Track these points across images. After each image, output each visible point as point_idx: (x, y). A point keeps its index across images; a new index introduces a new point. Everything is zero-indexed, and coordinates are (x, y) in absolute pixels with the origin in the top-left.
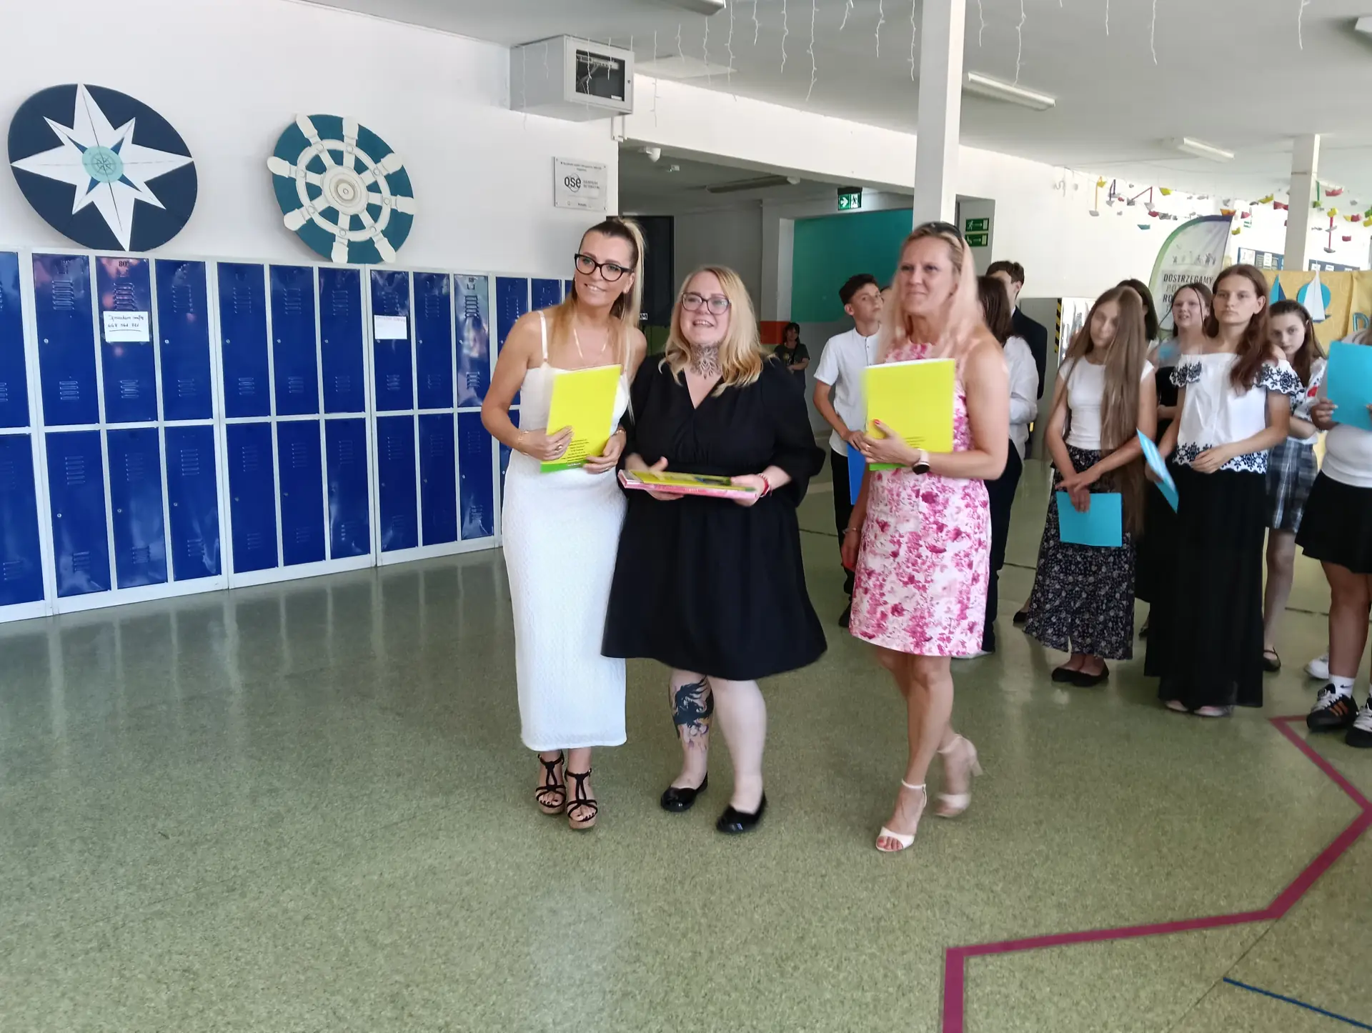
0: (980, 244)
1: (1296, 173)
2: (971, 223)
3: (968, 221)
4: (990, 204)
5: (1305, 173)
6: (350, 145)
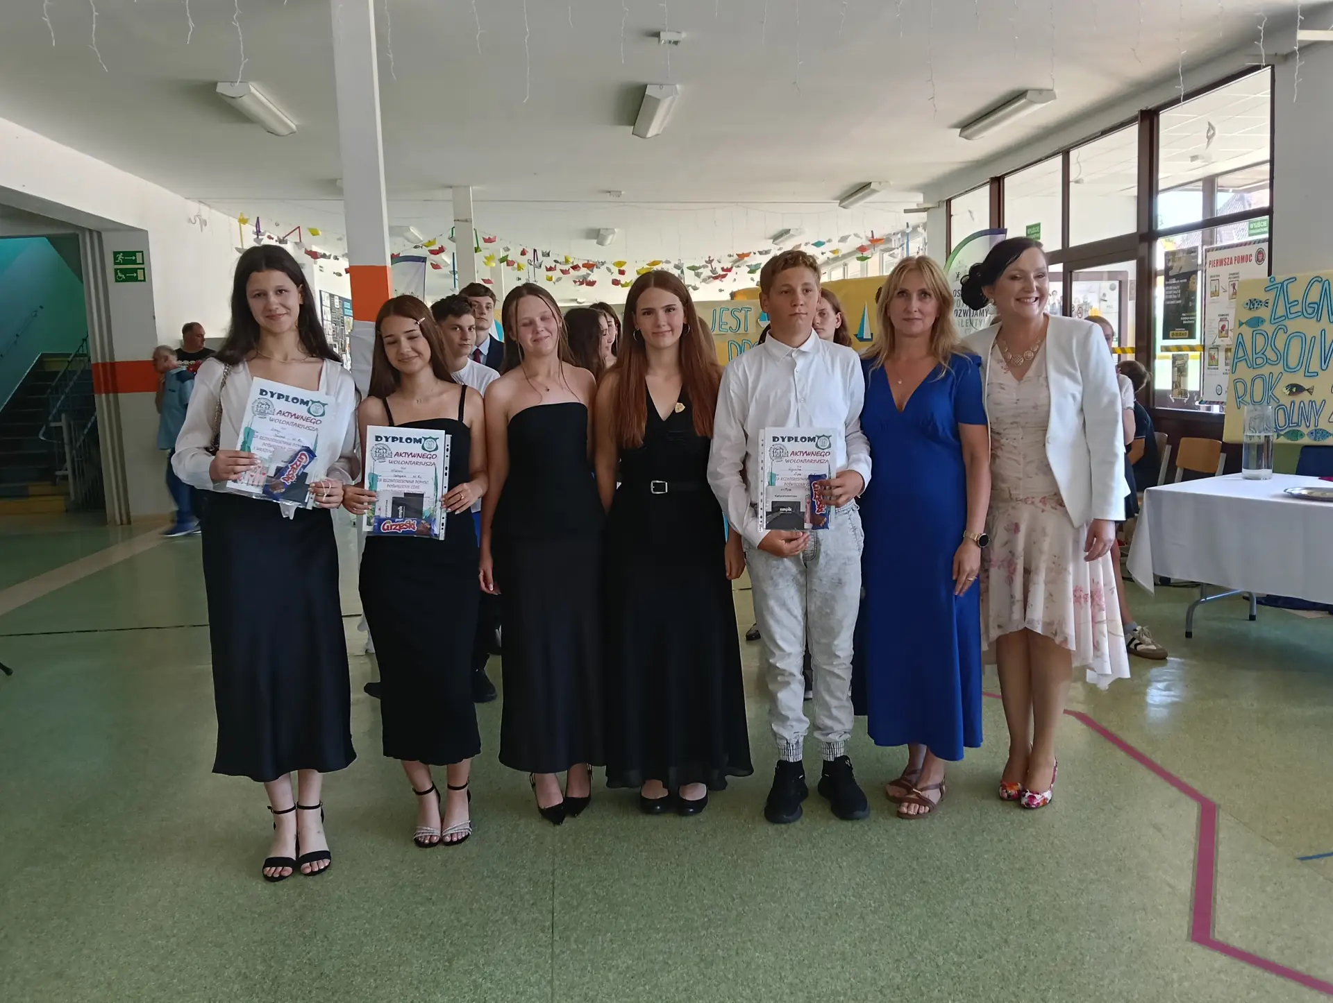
0: (136, 279)
1: (458, 220)
2: (120, 257)
3: (116, 254)
4: (143, 234)
5: (466, 221)
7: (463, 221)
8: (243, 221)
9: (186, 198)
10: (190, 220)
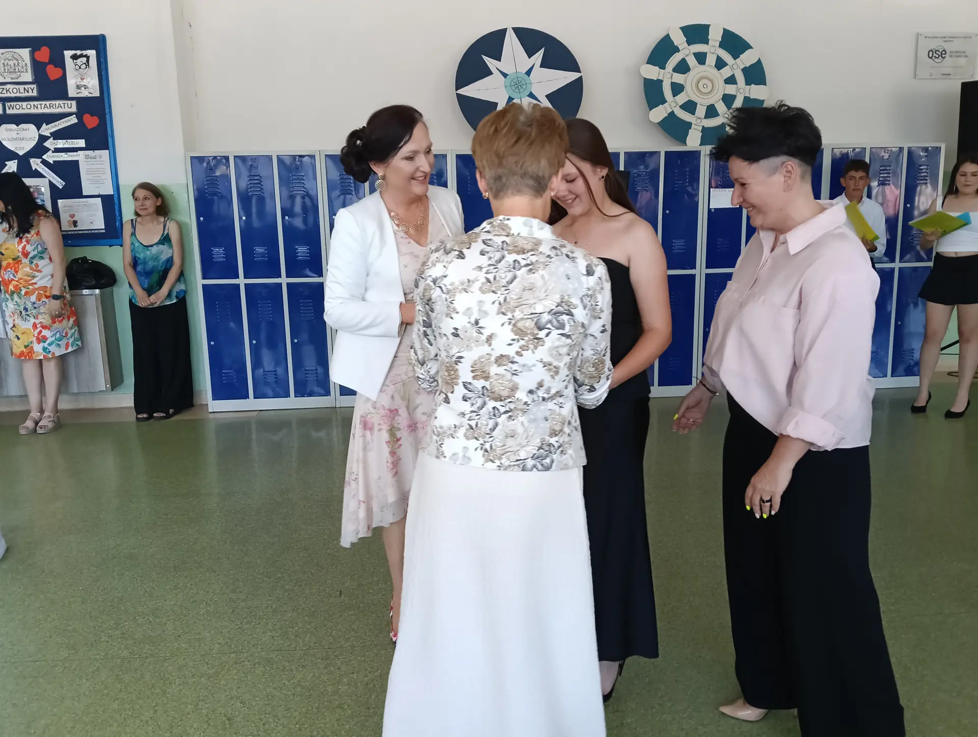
6: (714, 46)
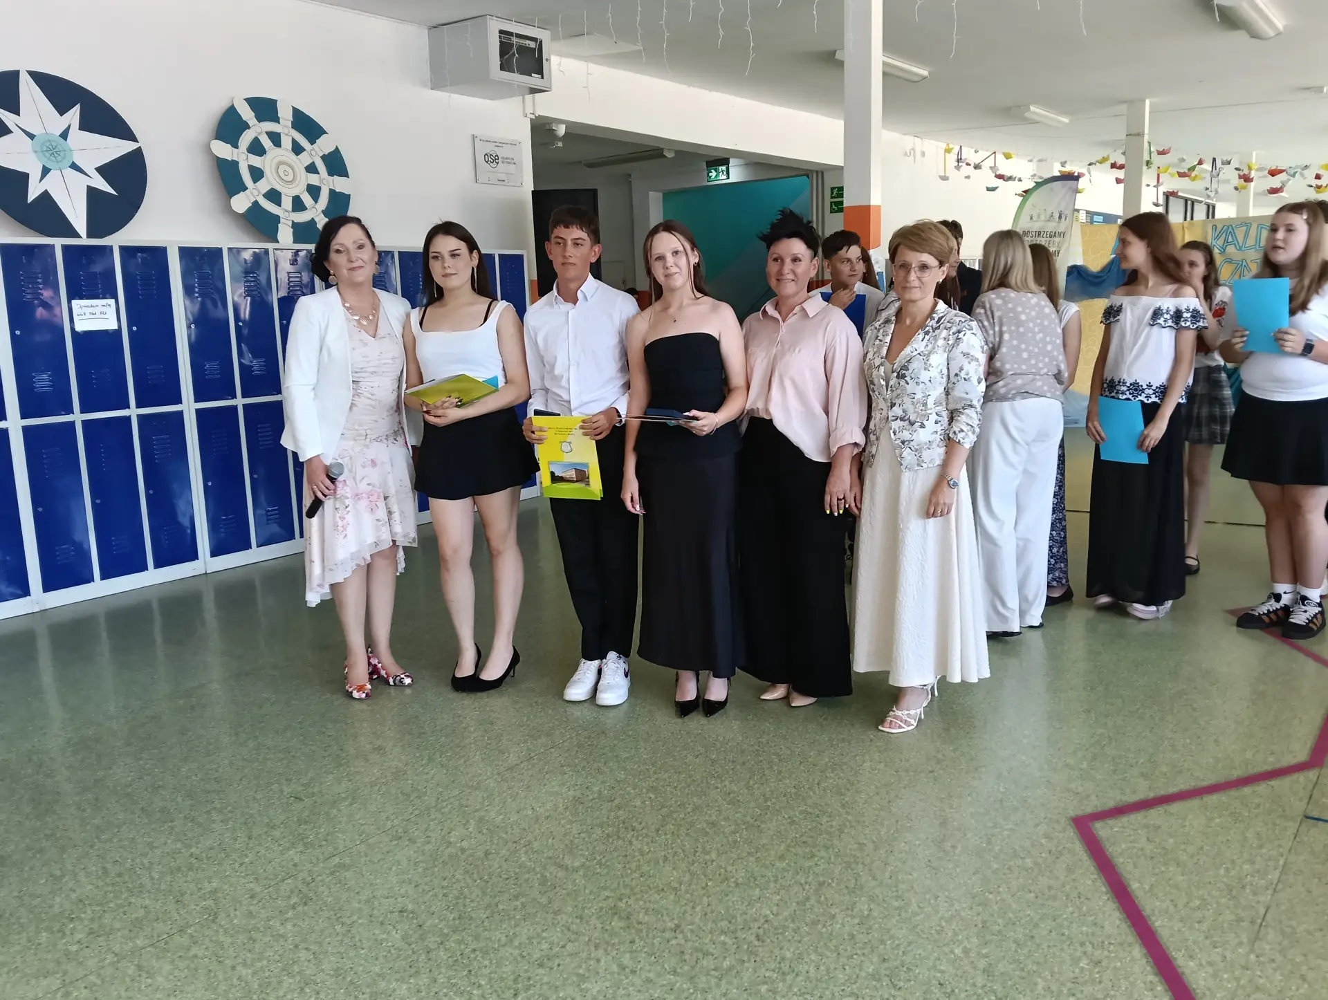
1: (1130, 135)
2: (835, 191)
3: (832, 189)
5: (1138, 134)
7: (1135, 135)
8: (948, 151)
9: (904, 134)
10: (906, 154)
